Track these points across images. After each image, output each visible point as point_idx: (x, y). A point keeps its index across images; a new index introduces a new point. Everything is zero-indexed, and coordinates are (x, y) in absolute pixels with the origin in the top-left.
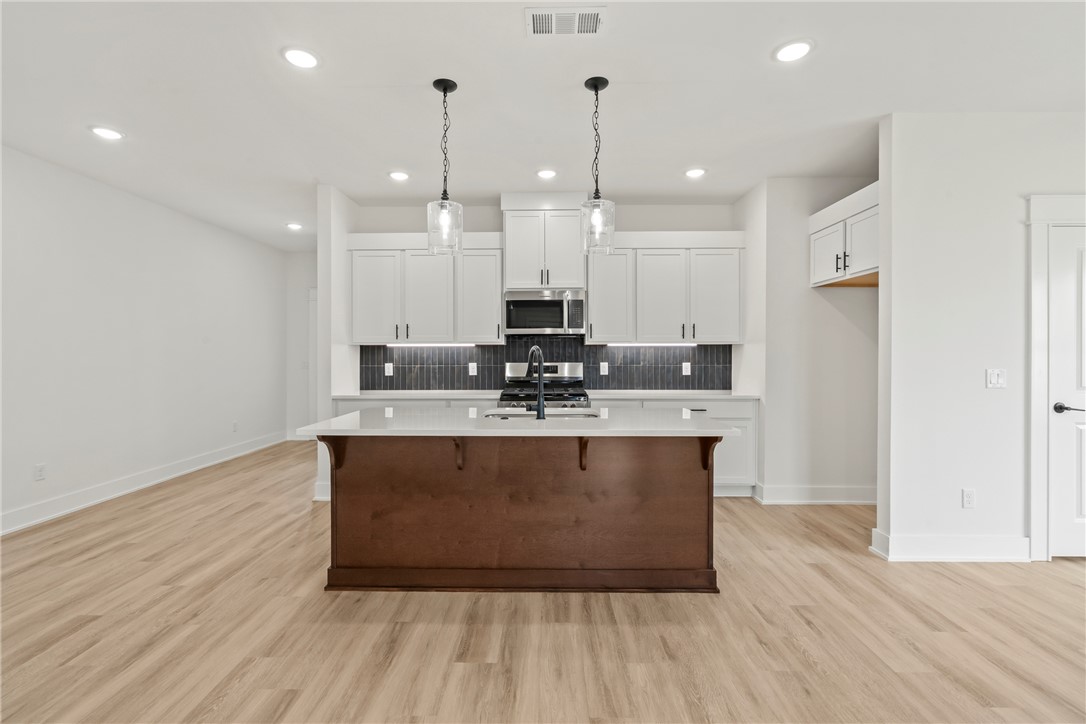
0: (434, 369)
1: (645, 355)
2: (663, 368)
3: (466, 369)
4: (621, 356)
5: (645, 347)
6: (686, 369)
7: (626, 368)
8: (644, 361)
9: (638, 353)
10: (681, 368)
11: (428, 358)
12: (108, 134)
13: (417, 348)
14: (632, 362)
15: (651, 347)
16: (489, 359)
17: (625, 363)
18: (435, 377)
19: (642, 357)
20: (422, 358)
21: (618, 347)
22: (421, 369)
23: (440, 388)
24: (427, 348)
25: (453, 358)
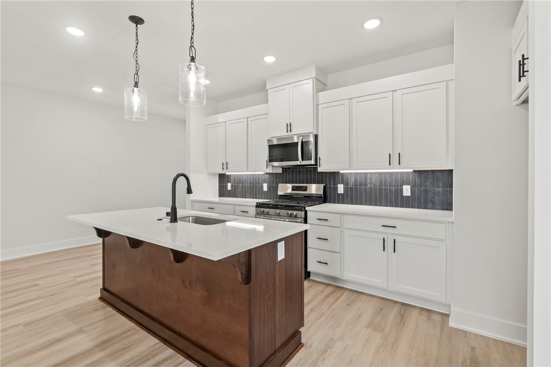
0: (248, 186)
1: (371, 179)
2: (386, 190)
3: (262, 187)
4: (353, 180)
5: (371, 173)
6: (407, 191)
7: (356, 188)
8: (371, 183)
9: (366, 178)
10: (402, 190)
11: (245, 181)
12: (98, 90)
13: (240, 175)
14: (361, 185)
15: (376, 173)
16: (273, 181)
17: (356, 185)
18: (248, 191)
19: (369, 181)
20: (242, 180)
21: (351, 174)
22: (242, 186)
23: (250, 198)
24: (245, 175)
25: (256, 181)
